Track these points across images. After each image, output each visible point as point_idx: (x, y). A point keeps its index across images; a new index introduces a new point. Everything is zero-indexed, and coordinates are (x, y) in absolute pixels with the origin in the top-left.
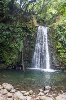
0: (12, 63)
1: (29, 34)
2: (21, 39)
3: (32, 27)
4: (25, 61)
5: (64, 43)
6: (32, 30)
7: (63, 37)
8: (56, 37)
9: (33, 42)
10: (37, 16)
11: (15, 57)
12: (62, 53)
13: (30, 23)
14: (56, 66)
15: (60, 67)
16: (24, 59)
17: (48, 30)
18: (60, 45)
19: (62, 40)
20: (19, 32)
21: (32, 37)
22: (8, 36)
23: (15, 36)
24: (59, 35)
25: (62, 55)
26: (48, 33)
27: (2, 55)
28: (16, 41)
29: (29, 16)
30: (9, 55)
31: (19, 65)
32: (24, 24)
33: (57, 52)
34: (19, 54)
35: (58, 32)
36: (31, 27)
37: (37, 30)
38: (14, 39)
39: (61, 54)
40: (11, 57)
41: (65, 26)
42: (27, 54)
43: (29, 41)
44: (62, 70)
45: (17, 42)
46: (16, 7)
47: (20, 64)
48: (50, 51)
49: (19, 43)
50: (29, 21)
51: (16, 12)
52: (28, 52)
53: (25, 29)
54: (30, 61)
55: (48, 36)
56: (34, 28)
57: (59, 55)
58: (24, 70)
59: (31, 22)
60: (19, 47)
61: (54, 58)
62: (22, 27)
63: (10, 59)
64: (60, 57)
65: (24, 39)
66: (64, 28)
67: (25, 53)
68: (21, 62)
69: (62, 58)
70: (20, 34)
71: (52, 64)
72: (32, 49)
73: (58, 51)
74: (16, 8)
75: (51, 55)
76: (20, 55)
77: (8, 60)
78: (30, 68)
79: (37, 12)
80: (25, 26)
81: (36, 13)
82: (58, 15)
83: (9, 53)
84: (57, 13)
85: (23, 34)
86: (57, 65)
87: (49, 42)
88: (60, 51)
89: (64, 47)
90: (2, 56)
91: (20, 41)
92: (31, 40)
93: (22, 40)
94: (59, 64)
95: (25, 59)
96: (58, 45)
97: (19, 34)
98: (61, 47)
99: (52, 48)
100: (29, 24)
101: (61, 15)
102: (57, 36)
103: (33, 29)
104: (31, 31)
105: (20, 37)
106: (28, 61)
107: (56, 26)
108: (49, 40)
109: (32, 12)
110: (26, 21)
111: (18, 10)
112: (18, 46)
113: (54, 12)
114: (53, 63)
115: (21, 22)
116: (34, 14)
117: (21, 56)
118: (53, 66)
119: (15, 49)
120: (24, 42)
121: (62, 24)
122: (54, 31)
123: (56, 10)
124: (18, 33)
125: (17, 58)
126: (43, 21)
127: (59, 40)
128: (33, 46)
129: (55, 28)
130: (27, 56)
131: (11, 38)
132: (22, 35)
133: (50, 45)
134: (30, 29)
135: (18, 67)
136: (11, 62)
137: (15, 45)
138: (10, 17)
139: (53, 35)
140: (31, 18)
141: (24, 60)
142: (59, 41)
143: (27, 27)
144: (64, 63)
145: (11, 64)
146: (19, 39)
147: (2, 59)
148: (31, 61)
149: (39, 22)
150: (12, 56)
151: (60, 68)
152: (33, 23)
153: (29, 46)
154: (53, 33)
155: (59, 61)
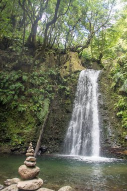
0: (22, 142)
1: (62, 87)
2: (46, 97)
3: (68, 73)
6: (69, 78)
8: (115, 87)
9: (70, 102)
11: (29, 130)
13: (66, 67)
14: (114, 150)
17: (99, 75)
18: (121, 101)
19: (124, 88)
20: (42, 84)
21: (68, 91)
22: (18, 92)
26: (99, 80)
27: (5, 127)
29: (65, 56)
30: (17, 127)
34: (39, 125)
35: (118, 74)
37: (78, 77)
38: (31, 96)
39: (124, 119)
40: (21, 131)
42: (56, 125)
43: (61, 101)
48: (102, 115)
50: (64, 63)
51: (39, 51)
52: (58, 122)
53: (56, 78)
54: (61, 140)
56: (72, 75)
59: (67, 64)
61: (109, 130)
63: (19, 134)
64: (123, 126)
65: (53, 97)
67: (53, 123)
70: (44, 88)
71: (105, 145)
72: (67, 116)
73: (117, 114)
75: (104, 123)
77: (15, 135)
78: (61, 154)
79: (81, 46)
80: (55, 74)
83: (17, 121)
85: (50, 88)
87: (100, 97)
88: (121, 113)
90: (6, 129)
91: (43, 100)
92: (66, 97)
93: (48, 99)
94: (120, 143)
97: (42, 87)
98: (123, 104)
99: (106, 109)
100: (64, 69)
102: (117, 83)
104: (65, 80)
105: (41, 93)
106: (57, 139)
108: (100, 94)
110: (60, 65)
112: (36, 108)
114: (106, 141)
116: (74, 50)
118: (107, 148)
119: (29, 115)
120: (51, 103)
124: (39, 86)
125: (34, 132)
127: (120, 90)
128: (69, 109)
130: (56, 129)
131: (24, 95)
132: (47, 89)
133: (102, 103)
134: (65, 77)
136: (20, 140)
137: (29, 107)
138: (28, 61)
139: (109, 83)
140: (67, 58)
142: (120, 92)
143: (59, 75)
145: (20, 145)
147: (6, 133)
148: (63, 139)
150: (22, 128)
151: (122, 153)
152: (71, 66)
153: (62, 110)
154: (110, 79)
155: (120, 136)
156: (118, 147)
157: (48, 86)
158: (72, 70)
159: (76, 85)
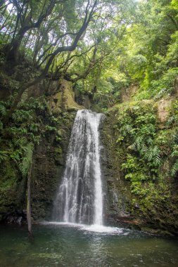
1: (51, 128)
2: (29, 140)
4: (34, 200)
5: (143, 156)
7: (139, 139)
8: (121, 141)
9: (60, 151)
10: (76, 84)
11: (7, 187)
12: (137, 183)
13: (56, 101)
14: (122, 219)
15: (132, 219)
16: (31, 194)
17: (101, 121)
18: (131, 162)
19: (136, 146)
20: (25, 120)
21: (59, 136)
23: (13, 130)
24: (129, 134)
25: (137, 188)
26: (100, 129)
28: (13, 143)
29: (55, 83)
31: (16, 211)
32: (41, 100)
33: (122, 178)
34: (20, 180)
35: (127, 127)
36: (59, 109)
37: (74, 119)
38: (10, 137)
39: (134, 183)
41: (144, 114)
42: (42, 180)
43: (49, 147)
44: (138, 228)
45: (17, 147)
46: (22, 57)
47: (19, 208)
48: (105, 175)
49: (23, 150)
50: (54, 94)
51: (21, 68)
52: (43, 177)
53: (43, 115)
54: (49, 202)
55: (102, 137)
56: (65, 114)
57: (129, 189)
58: (29, 227)
59: (59, 96)
60: (21, 161)
61: (115, 194)
62: (32, 108)
64: (132, 191)
65: (38, 139)
66: (142, 117)
67: (38, 177)
68: (23, 202)
69: (137, 196)
70: (27, 126)
71: (110, 213)
72: (58, 169)
73: (127, 176)
74: (24, 60)
75: (107, 185)
76: (22, 183)
78: (48, 221)
79: (76, 74)
80: (42, 107)
81: (74, 77)
82: (128, 84)
84: (125, 80)
85: (35, 127)
86: (123, 214)
87: (102, 152)
88: (130, 175)
89: (142, 167)
91: (25, 145)
92: (56, 143)
93: (31, 143)
94: (128, 211)
95: (35, 196)
96: (125, 160)
97: (24, 124)
98: (133, 165)
99: (110, 167)
100: (53, 103)
101: (136, 85)
102: (125, 137)
103: (62, 116)
104: (56, 119)
105: (24, 135)
106: (43, 200)
107: (122, 113)
108: (102, 147)
109: (63, 74)
110: (47, 95)
111: (27, 66)
112: (18, 157)
113: (119, 77)
114: (112, 208)
115: (33, 95)
116: (67, 77)
117: (26, 187)
118: (112, 216)
119: (9, 167)
120: (36, 149)
121: (138, 108)
122: (118, 124)
123: (123, 75)
124: (20, 122)
125: (13, 190)
126: (91, 97)
127: (130, 147)
128: (60, 160)
129: (120, 117)
130: (42, 186)
132: (31, 128)
133: (105, 159)
134: (55, 115)
135: (12, 219)
137: (9, 155)
138: (5, 81)
139: (113, 134)
140: (58, 88)
141: (31, 197)
142: (129, 149)
143: (46, 109)
144: (142, 209)
146: (23, 140)
148: (52, 201)
149: (78, 100)
151: (130, 223)
152: (63, 100)
153: (49, 160)
154: (114, 129)
155: (128, 203)
156: (126, 215)
157: (33, 125)
158: (64, 107)
159: (70, 129)
